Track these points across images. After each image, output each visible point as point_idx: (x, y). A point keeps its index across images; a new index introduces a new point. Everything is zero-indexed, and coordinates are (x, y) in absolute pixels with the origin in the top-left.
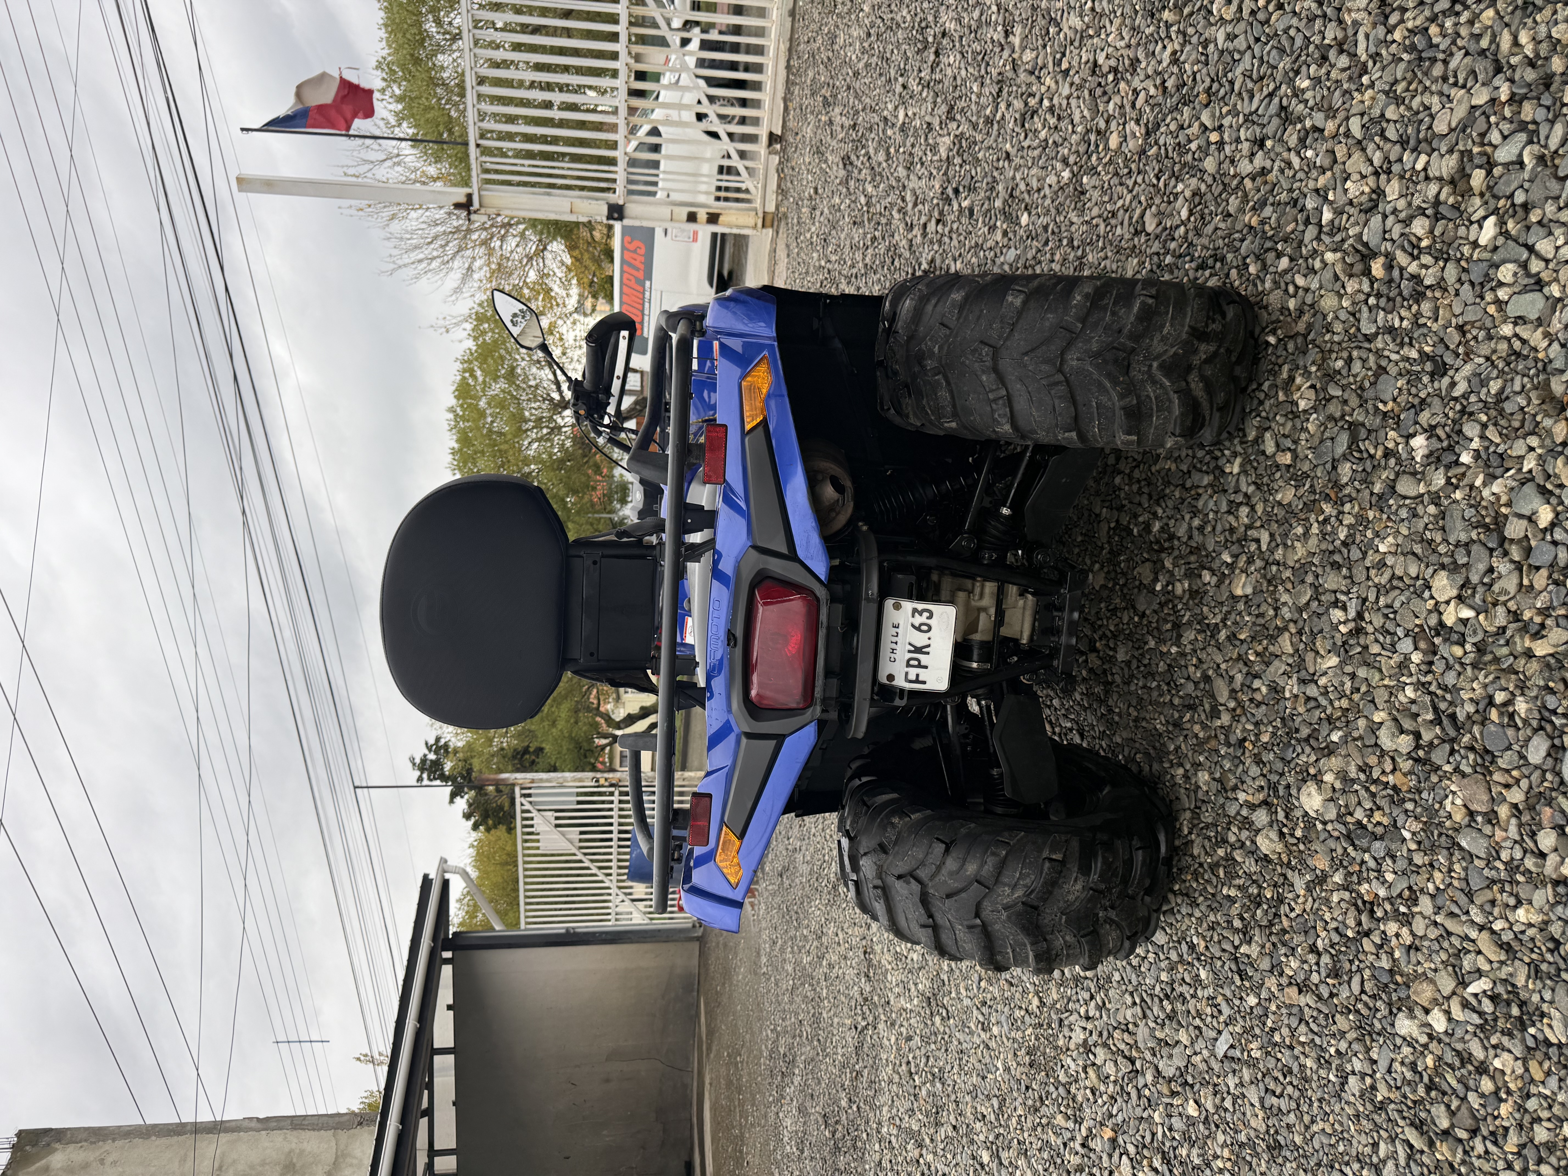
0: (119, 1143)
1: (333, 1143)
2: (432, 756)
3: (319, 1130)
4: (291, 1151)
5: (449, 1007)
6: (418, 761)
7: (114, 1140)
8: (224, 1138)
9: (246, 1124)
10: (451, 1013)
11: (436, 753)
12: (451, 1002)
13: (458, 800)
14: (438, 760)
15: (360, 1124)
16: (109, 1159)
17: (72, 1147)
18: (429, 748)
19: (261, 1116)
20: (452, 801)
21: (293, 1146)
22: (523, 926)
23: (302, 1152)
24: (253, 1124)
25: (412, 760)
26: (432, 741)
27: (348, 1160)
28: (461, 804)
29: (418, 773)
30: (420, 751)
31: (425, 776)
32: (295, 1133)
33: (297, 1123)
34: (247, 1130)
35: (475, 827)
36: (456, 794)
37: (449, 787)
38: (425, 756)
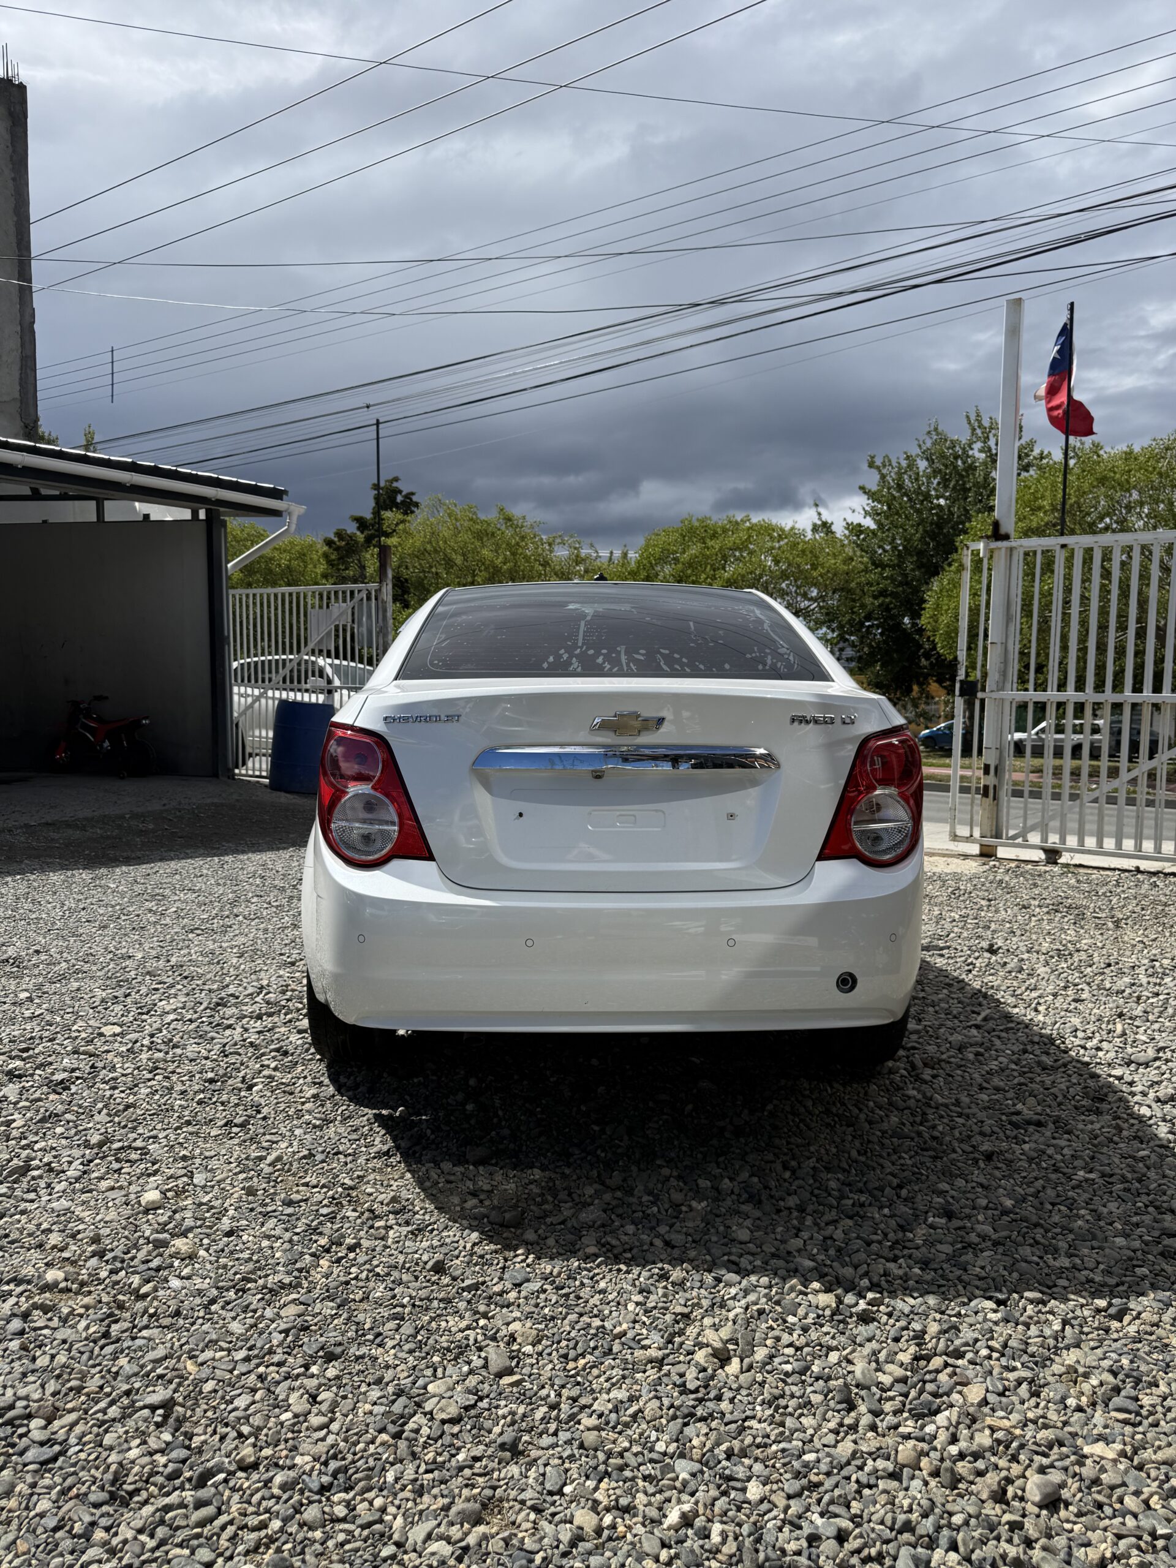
0: (10, 184)
1: (6, 399)
2: (399, 498)
3: (20, 385)
5: (147, 516)
6: (395, 484)
7: (14, 179)
9: (28, 311)
10: (141, 518)
11: (403, 502)
12: (152, 518)
13: (355, 525)
14: (396, 504)
17: (8, 137)
18: (408, 496)
19: (35, 326)
20: (355, 519)
21: (4, 358)
22: (231, 592)
24: (27, 318)
25: (396, 479)
26: (415, 498)
28: (352, 528)
29: (383, 485)
30: (405, 487)
31: (380, 492)
32: (18, 360)
33: (28, 362)
34: (22, 312)
35: (329, 543)
36: (362, 523)
37: (368, 515)
38: (400, 492)
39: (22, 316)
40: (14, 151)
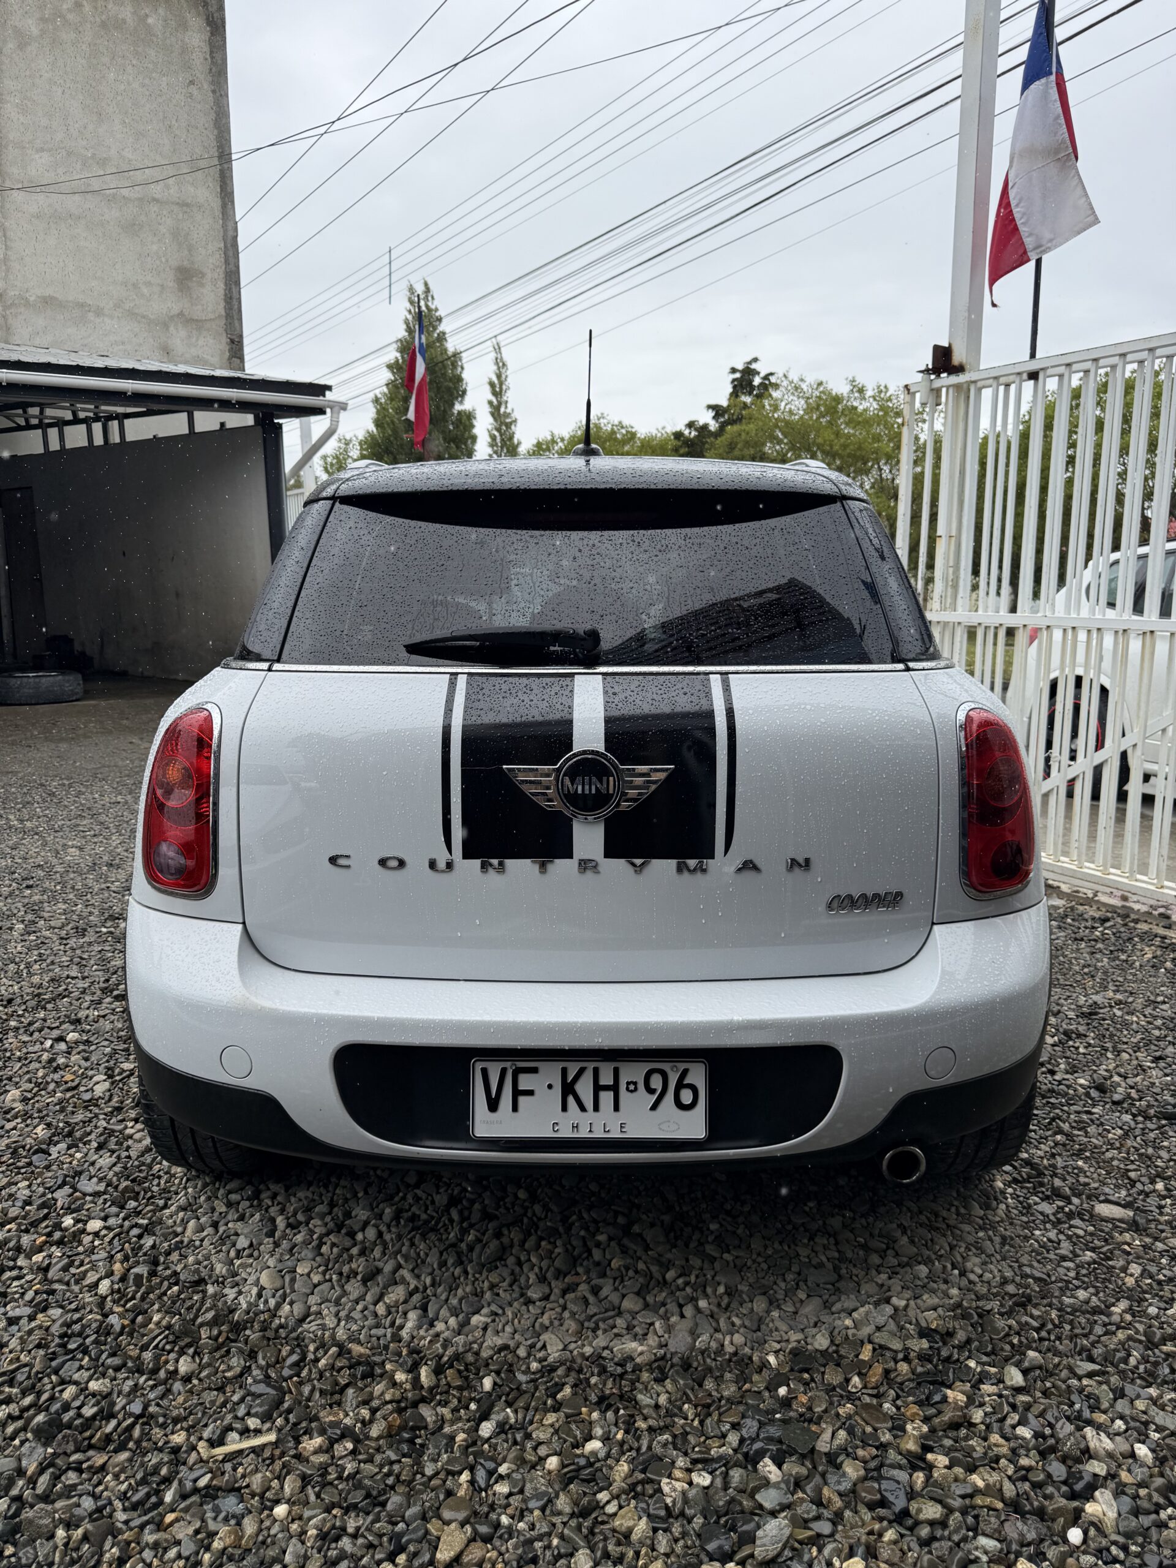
0: (211, 98)
1: (211, 316)
2: (757, 381)
3: (225, 300)
4: (203, 275)
5: (222, 424)
6: (754, 366)
7: (214, 92)
8: (216, 204)
9: (230, 225)
10: (218, 427)
11: (761, 384)
12: (228, 426)
13: (711, 413)
14: (752, 388)
15: (232, 341)
16: (193, 90)
17: (207, 49)
18: (766, 377)
19: (239, 239)
20: (709, 407)
21: (209, 276)
23: (202, 285)
24: (231, 233)
25: (755, 360)
26: (773, 379)
27: (194, 332)
28: (706, 418)
29: (740, 367)
30: (762, 368)
31: (738, 375)
32: (222, 276)
33: (232, 278)
34: (224, 226)
35: (678, 435)
36: (718, 411)
37: (724, 403)
38: (758, 373)
39: (225, 231)
40: (212, 62)
